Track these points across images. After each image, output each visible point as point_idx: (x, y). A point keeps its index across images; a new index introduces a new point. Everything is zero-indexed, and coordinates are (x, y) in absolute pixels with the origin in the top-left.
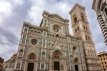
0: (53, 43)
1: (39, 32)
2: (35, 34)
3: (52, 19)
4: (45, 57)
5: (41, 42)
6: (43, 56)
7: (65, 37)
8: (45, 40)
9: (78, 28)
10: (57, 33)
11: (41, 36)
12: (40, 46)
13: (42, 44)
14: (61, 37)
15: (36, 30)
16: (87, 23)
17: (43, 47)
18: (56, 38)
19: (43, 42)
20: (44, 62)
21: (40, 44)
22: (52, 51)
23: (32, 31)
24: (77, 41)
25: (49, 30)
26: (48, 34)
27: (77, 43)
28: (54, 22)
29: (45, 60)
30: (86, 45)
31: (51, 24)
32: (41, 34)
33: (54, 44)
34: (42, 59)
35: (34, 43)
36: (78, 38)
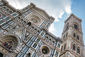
10: (31, 22)
15: (9, 9)
24: (55, 42)
36: (58, 40)
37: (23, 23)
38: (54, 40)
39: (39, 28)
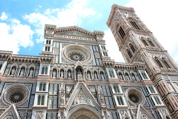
2: (22, 73)
7: (101, 70)
8: (45, 85)
9: (132, 47)
10: (78, 63)
12: (31, 103)
13: (36, 95)
14: (89, 72)
15: (24, 65)
16: (148, 33)
17: (38, 103)
18: (77, 74)
19: (38, 90)
21: (32, 97)
22: (65, 114)
24: (135, 73)
25: (57, 60)
26: (55, 70)
27: (138, 80)
30: (163, 80)
31: (63, 47)
32: (37, 72)
33: (71, 92)
35: (17, 97)
36: (136, 67)
37: (70, 75)
38: (131, 72)
39: (97, 66)
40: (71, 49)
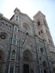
0: (23, 41)
1: (10, 26)
2: (6, 27)
3: (22, 17)
4: (15, 58)
5: (11, 38)
6: (13, 55)
7: (34, 37)
8: (16, 36)
10: (27, 31)
11: (12, 30)
12: (10, 42)
13: (13, 39)
14: (30, 36)
17: (14, 43)
18: (26, 35)
19: (13, 37)
20: (13, 64)
21: (11, 39)
22: (23, 50)
23: (3, 22)
24: (43, 42)
26: (19, 31)
28: (24, 20)
29: (15, 61)
31: (22, 22)
32: (12, 29)
34: (12, 59)
35: (3, 37)
39: (32, 35)
40: (24, 24)
